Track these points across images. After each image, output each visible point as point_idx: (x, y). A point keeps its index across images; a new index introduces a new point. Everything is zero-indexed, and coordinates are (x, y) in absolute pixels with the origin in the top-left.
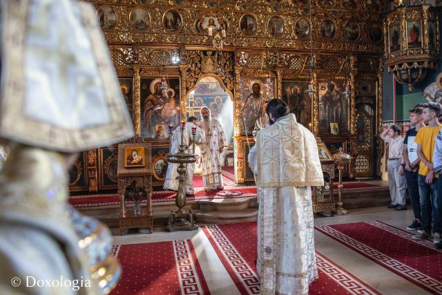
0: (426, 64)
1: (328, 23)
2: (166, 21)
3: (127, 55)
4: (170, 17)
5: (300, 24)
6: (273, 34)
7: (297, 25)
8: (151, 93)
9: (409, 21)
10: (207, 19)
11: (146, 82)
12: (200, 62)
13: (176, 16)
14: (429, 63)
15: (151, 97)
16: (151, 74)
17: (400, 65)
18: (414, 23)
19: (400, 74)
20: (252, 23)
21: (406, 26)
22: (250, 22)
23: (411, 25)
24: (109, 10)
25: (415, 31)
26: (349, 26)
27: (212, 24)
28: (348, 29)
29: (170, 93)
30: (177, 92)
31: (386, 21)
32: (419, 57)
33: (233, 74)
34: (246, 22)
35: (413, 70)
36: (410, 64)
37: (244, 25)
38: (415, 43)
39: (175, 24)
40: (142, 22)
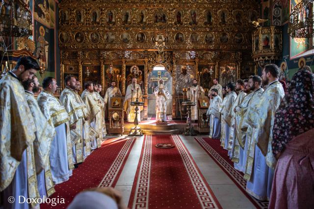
0: (272, 58)
1: (224, 34)
2: (138, 38)
3: (119, 55)
4: (140, 36)
5: (208, 36)
6: (193, 42)
7: (206, 37)
8: (130, 73)
9: (263, 34)
10: (158, 36)
11: (128, 67)
12: (155, 57)
13: (142, 35)
14: (274, 57)
15: (130, 74)
16: (131, 63)
17: (259, 58)
18: (266, 35)
19: (260, 63)
20: (181, 37)
21: (261, 37)
22: (180, 36)
23: (265, 37)
24: (111, 33)
25: (267, 40)
26: (237, 36)
27: (160, 38)
28: (236, 37)
29: (140, 73)
30: (143, 72)
31: (253, 34)
32: (268, 54)
33: (172, 63)
34: (178, 36)
35: (265, 61)
36: (263, 58)
37: (177, 38)
38: (267, 46)
39: (142, 39)
40: (126, 39)
